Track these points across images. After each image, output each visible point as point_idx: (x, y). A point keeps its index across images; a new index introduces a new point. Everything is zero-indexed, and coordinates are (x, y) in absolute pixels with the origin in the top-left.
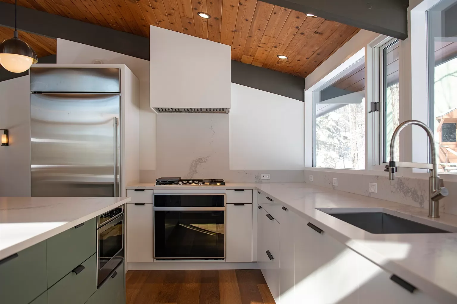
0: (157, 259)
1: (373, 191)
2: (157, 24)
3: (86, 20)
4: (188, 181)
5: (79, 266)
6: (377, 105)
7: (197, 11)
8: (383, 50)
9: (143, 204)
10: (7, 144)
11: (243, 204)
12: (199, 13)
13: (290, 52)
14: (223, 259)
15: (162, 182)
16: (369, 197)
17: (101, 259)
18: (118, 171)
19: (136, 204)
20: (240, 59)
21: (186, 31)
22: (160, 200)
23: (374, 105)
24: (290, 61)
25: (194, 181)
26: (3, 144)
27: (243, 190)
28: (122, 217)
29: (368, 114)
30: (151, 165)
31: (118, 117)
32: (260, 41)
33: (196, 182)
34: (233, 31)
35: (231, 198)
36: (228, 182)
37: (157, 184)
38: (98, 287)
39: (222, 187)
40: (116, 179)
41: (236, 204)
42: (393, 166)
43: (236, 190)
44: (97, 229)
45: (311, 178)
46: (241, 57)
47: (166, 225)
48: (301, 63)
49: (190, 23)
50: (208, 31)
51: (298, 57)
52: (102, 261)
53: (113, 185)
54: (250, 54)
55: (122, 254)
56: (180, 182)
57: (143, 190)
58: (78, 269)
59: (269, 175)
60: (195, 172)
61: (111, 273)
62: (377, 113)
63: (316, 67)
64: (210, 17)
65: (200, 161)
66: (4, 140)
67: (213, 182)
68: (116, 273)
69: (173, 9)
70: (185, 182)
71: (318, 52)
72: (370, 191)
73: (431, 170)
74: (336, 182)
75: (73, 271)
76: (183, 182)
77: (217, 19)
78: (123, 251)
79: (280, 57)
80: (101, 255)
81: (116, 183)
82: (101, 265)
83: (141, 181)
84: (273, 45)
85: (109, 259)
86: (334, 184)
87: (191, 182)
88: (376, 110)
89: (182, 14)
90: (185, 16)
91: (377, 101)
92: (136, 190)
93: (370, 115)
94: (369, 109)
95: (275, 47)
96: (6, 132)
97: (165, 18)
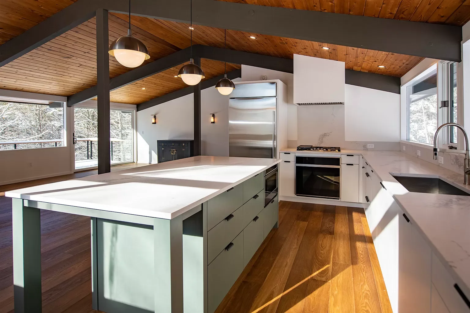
0: (297, 195)
1: (441, 162)
2: (298, 53)
3: (257, 53)
4: (317, 148)
5: (256, 195)
6: (446, 103)
7: (322, 46)
8: (451, 65)
9: (289, 162)
10: (214, 122)
11: (352, 165)
12: (322, 47)
13: (386, 64)
14: (339, 199)
15: (300, 148)
16: (438, 166)
17: (266, 193)
18: (275, 138)
19: (285, 162)
20: (352, 69)
21: (315, 56)
22: (299, 160)
23: (444, 103)
24: (387, 69)
25: (320, 148)
26: (212, 123)
27: (353, 156)
28: (277, 171)
29: (439, 109)
30: (294, 137)
31: (275, 111)
32: (364, 59)
33: (322, 149)
34: (345, 55)
35: (344, 160)
36: (343, 149)
37: (297, 150)
38: (265, 207)
39: (339, 153)
40: (274, 145)
41: (347, 164)
42: (436, 151)
43: (347, 155)
44: (264, 177)
45: (404, 149)
46: (353, 67)
47: (303, 175)
48: (395, 69)
49: (318, 52)
50: (329, 56)
51: (393, 66)
52: (266, 194)
53: (272, 149)
54: (358, 65)
55: (277, 190)
56: (312, 149)
57: (289, 153)
58: (256, 197)
59: (373, 145)
60: (322, 142)
61: (272, 201)
62: (446, 108)
63: (407, 71)
64: (329, 49)
65: (325, 135)
66: (212, 120)
67: (333, 149)
68: (273, 201)
69: (307, 46)
70: (315, 149)
71: (407, 63)
72: (440, 162)
73: (466, 154)
74: (419, 153)
75: (253, 197)
76: (313, 149)
77: (334, 49)
78: (277, 189)
79: (379, 67)
80: (266, 190)
81: (274, 147)
82: (266, 196)
83: (289, 147)
84: (373, 60)
85: (270, 193)
86: (418, 155)
87: (318, 149)
88: (445, 106)
89: (312, 48)
90: (314, 49)
91: (446, 99)
92: (285, 153)
93: (440, 110)
94: (440, 105)
95: (375, 61)
96: (213, 116)
97: (302, 50)
